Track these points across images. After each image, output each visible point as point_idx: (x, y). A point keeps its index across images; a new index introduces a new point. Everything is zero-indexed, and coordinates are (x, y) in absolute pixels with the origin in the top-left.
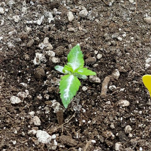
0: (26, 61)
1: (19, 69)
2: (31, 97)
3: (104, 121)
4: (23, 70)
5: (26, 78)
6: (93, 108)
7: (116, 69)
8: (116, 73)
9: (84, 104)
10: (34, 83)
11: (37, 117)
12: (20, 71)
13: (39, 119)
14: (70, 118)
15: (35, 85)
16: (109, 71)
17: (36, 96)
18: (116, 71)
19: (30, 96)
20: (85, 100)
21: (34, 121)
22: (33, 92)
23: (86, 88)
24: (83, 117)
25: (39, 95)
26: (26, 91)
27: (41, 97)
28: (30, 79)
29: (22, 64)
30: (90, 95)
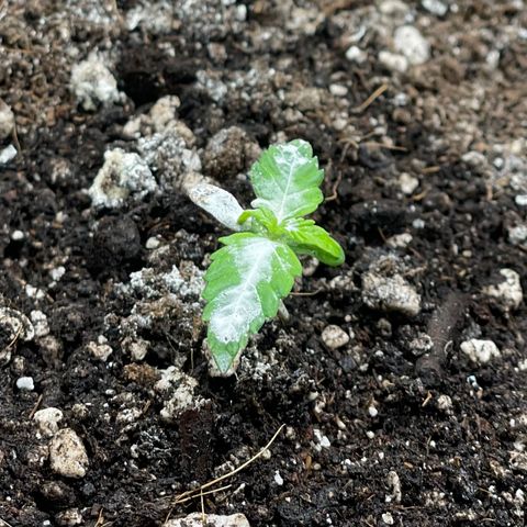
0: (53, 187)
1: (15, 225)
2: (53, 345)
3: (424, 499)
4: (35, 227)
5: (45, 267)
6: (371, 434)
7: (504, 272)
8: (503, 287)
9: (325, 409)
10: (79, 287)
11: (73, 435)
12: (18, 235)
13: (80, 446)
14: (243, 460)
15: (84, 295)
16: (467, 274)
17: (79, 341)
18: (504, 279)
19: (49, 343)
20: (332, 390)
21: (54, 451)
22: (71, 322)
23: (341, 336)
24: (313, 470)
25: (96, 341)
26: (37, 315)
27: (107, 347)
28: (62, 270)
29: (32, 199)
30: (361, 373)
